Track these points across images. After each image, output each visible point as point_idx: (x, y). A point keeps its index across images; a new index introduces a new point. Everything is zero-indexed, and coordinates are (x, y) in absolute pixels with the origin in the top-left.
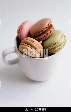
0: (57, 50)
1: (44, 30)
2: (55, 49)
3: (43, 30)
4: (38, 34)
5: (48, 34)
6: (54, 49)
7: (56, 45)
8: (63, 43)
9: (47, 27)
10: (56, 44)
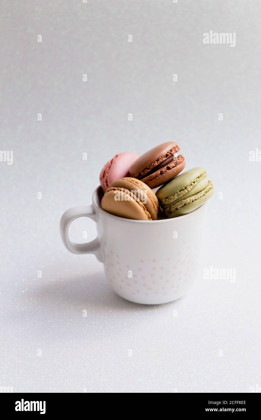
0: (189, 203)
1: (160, 161)
2: (185, 200)
3: (158, 160)
4: (147, 168)
5: (169, 168)
6: (183, 200)
7: (186, 191)
8: (204, 191)
9: (169, 154)
10: (186, 188)
